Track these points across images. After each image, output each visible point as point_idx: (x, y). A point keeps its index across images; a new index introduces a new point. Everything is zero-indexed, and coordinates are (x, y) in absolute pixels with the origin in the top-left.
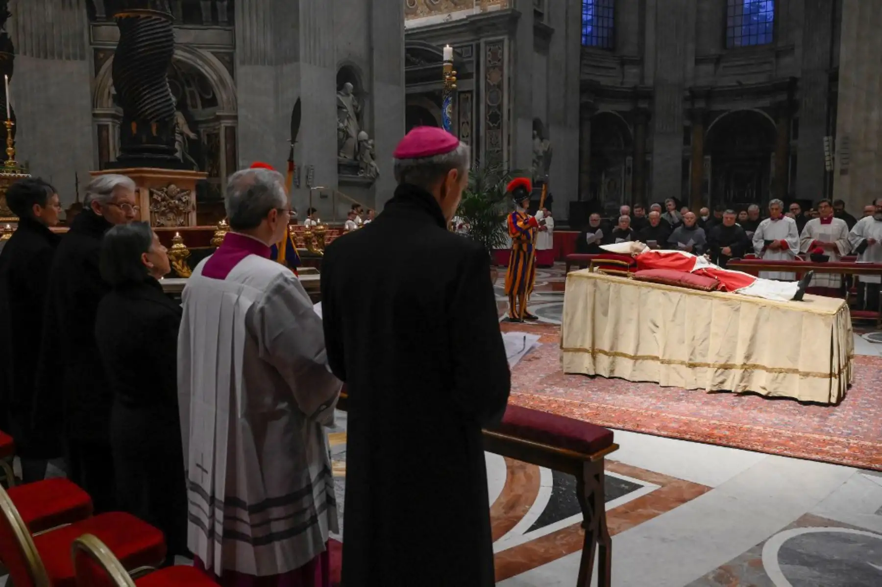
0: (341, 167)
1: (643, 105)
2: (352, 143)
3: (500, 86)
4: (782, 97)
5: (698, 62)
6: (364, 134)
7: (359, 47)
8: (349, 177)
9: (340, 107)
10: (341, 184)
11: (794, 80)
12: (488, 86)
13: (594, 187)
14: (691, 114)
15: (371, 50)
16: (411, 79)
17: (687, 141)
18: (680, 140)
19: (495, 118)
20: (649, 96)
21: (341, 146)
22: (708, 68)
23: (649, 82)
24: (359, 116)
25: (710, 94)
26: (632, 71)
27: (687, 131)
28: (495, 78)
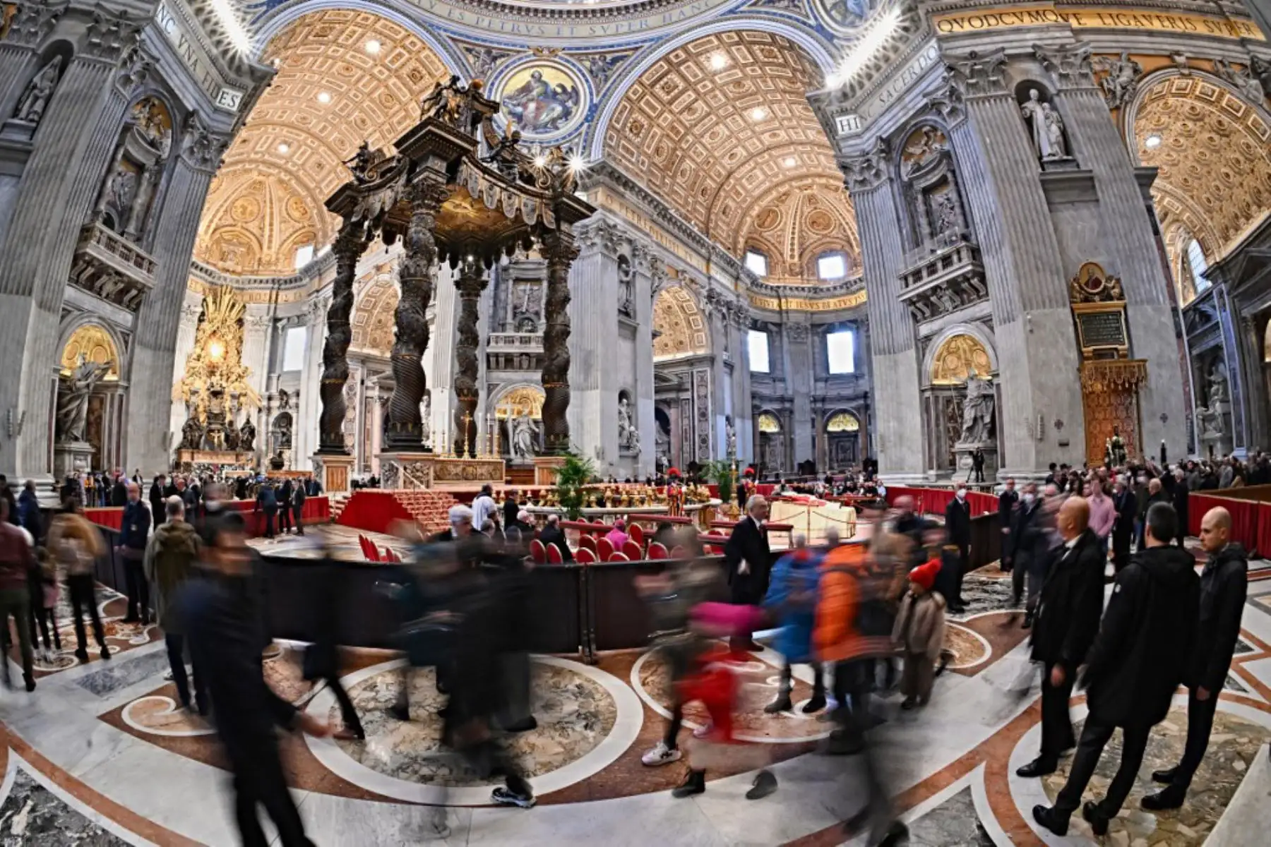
0: (621, 447)
1: (787, 405)
2: (626, 433)
3: (706, 397)
4: (861, 402)
5: (816, 380)
6: (632, 428)
7: (629, 380)
8: (625, 453)
9: (620, 413)
10: (621, 457)
11: (866, 393)
12: (699, 397)
13: (763, 455)
14: (814, 411)
15: (636, 380)
16: (657, 391)
17: (813, 426)
18: (809, 425)
19: (703, 415)
20: (791, 401)
21: (620, 435)
22: (821, 385)
23: (790, 392)
24: (629, 418)
25: (824, 400)
26: (780, 385)
27: (813, 420)
28: (702, 393)
